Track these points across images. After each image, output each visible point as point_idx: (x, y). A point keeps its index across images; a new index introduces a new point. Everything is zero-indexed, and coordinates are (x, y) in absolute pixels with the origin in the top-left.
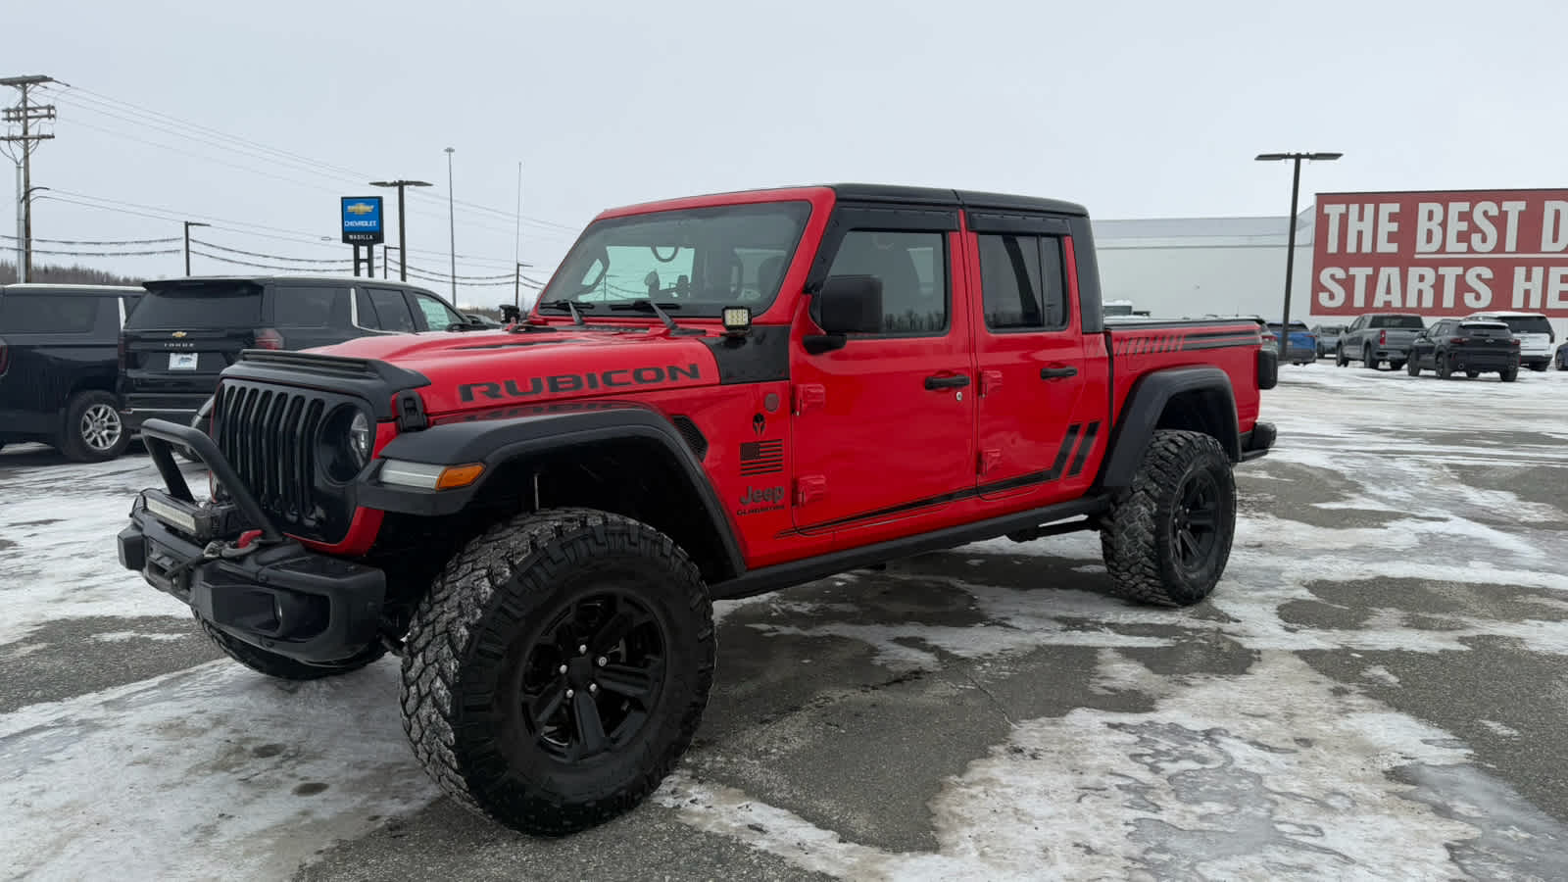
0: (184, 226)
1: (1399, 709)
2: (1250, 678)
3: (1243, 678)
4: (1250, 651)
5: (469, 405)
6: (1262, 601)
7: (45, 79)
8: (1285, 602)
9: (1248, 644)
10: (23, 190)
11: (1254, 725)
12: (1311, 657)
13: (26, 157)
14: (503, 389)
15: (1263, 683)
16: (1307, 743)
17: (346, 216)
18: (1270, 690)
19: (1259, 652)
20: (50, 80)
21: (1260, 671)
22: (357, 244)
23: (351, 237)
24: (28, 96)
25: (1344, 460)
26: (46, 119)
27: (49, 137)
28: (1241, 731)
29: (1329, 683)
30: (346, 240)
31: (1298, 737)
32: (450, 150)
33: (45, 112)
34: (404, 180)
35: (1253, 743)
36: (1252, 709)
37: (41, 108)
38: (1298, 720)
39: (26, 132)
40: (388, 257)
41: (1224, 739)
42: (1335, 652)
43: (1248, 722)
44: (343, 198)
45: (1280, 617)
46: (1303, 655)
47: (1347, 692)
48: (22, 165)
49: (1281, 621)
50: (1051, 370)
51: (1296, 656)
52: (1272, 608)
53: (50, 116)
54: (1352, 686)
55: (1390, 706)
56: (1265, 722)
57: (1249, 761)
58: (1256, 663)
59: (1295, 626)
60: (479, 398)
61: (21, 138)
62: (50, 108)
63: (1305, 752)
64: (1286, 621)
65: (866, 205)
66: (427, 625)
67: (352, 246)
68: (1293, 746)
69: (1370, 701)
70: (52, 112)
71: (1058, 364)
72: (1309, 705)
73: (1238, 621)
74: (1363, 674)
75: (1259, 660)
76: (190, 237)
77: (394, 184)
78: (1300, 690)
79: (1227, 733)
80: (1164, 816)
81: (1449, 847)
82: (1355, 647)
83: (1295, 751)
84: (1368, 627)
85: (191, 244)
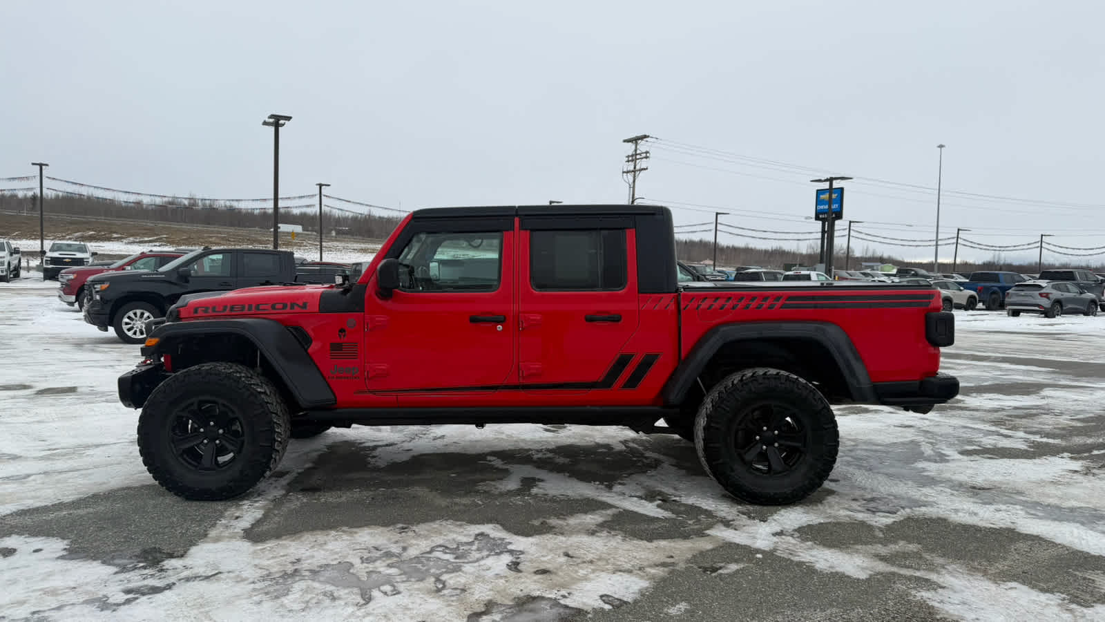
0: (715, 214)
7: (645, 137)
10: (631, 200)
13: (634, 181)
17: (818, 202)
20: (648, 137)
22: (823, 220)
23: (821, 216)
24: (638, 147)
26: (645, 159)
27: (645, 169)
30: (817, 218)
32: (941, 146)
33: (644, 155)
34: (834, 176)
37: (643, 153)
39: (635, 168)
40: (852, 228)
44: (818, 191)
48: (632, 186)
50: (595, 316)
53: (646, 157)
60: (200, 313)
61: (633, 171)
62: (647, 152)
67: (821, 222)
70: (648, 155)
76: (718, 221)
77: (826, 180)
85: (718, 225)
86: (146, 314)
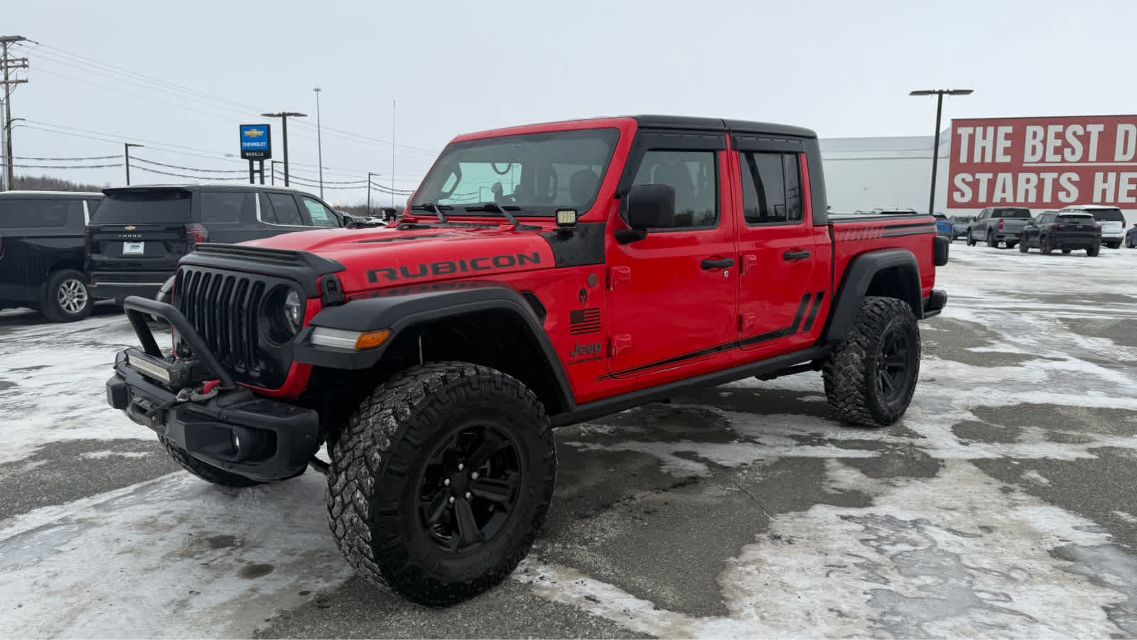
0: (124, 146)
1: (1053, 503)
2: (939, 480)
3: (934, 480)
4: (936, 460)
5: (375, 285)
6: (940, 422)
7: (20, 38)
8: (957, 423)
9: (934, 455)
10: (5, 121)
11: (948, 517)
12: (981, 464)
13: (8, 96)
14: (399, 274)
15: (949, 484)
16: (988, 529)
17: (243, 139)
18: (956, 489)
19: (943, 461)
20: (24, 39)
21: (946, 475)
22: (252, 160)
23: (247, 154)
24: (8, 51)
25: (984, 315)
26: (22, 68)
27: (23, 81)
28: (939, 521)
29: (997, 484)
30: (244, 156)
31: (982, 525)
32: (317, 90)
33: (21, 63)
34: (287, 112)
35: (949, 530)
36: (944, 503)
37: (17, 60)
38: (979, 512)
39: (6, 78)
40: (275, 168)
41: (928, 527)
42: (999, 460)
43: (942, 514)
44: (241, 126)
45: (955, 434)
46: (976, 462)
47: (1012, 491)
48: (5, 102)
49: (955, 437)
50: (792, 254)
51: (971, 464)
52: (948, 427)
53: (24, 66)
54: (1015, 486)
55: (1045, 501)
56: (954, 513)
57: (949, 544)
58: (942, 469)
59: (966, 440)
61: (3, 82)
62: (24, 60)
63: (988, 537)
64: (959, 436)
65: (659, 131)
66: (348, 451)
67: (248, 161)
68: (979, 532)
69: (1030, 497)
70: (26, 63)
71: (796, 249)
72: (985, 500)
73: (924, 437)
74: (1022, 477)
75: (944, 466)
76: (129, 155)
77: (279, 115)
78: (977, 489)
79: (929, 523)
80: (892, 587)
81: (1105, 609)
82: (1013, 456)
83: (981, 536)
84: (1021, 441)
85: (130, 160)
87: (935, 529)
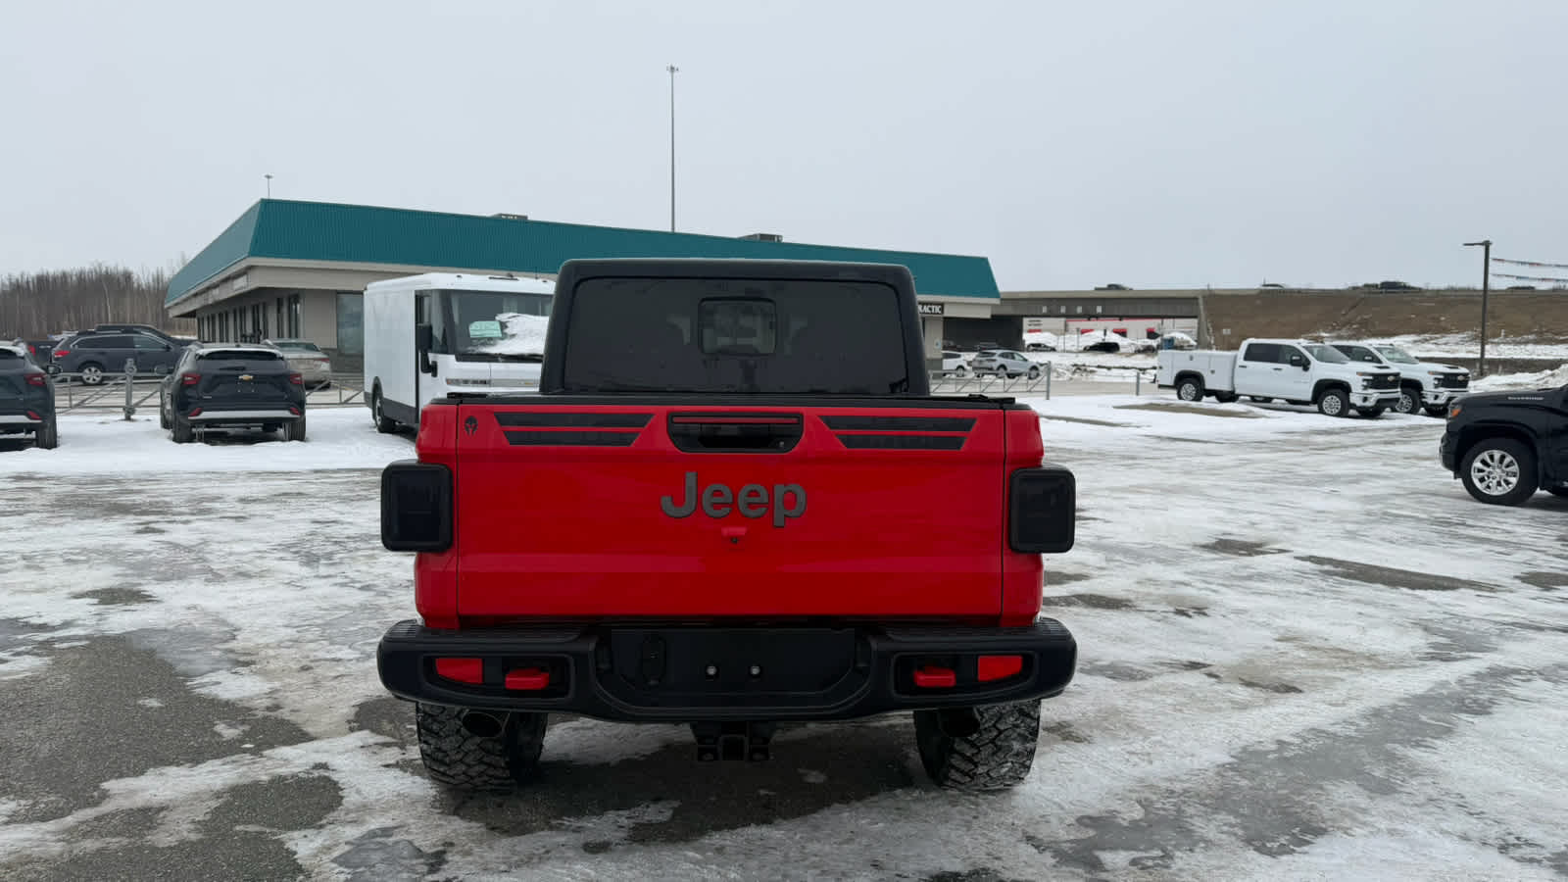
2: (353, 703)
3: (360, 701)
4: (360, 729)
11: (341, 669)
12: (296, 735)
15: (341, 700)
16: (305, 669)
18: (334, 696)
19: (352, 730)
21: (345, 711)
28: (349, 665)
29: (284, 714)
31: (311, 671)
35: (340, 660)
36: (345, 679)
38: (311, 681)
41: (358, 656)
42: (272, 746)
43: (347, 670)
46: (303, 737)
47: (268, 709)
51: (314, 736)
54: (260, 714)
56: (334, 674)
57: (340, 650)
58: (352, 718)
63: (305, 662)
68: (312, 664)
69: (246, 705)
72: (301, 693)
74: (247, 728)
75: (349, 722)
78: (309, 702)
79: (358, 660)
82: (248, 756)
83: (312, 661)
86: (1509, 459)
87: (351, 657)
